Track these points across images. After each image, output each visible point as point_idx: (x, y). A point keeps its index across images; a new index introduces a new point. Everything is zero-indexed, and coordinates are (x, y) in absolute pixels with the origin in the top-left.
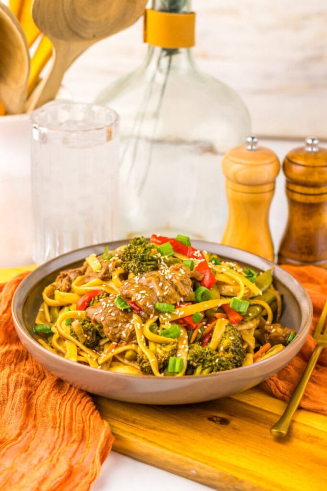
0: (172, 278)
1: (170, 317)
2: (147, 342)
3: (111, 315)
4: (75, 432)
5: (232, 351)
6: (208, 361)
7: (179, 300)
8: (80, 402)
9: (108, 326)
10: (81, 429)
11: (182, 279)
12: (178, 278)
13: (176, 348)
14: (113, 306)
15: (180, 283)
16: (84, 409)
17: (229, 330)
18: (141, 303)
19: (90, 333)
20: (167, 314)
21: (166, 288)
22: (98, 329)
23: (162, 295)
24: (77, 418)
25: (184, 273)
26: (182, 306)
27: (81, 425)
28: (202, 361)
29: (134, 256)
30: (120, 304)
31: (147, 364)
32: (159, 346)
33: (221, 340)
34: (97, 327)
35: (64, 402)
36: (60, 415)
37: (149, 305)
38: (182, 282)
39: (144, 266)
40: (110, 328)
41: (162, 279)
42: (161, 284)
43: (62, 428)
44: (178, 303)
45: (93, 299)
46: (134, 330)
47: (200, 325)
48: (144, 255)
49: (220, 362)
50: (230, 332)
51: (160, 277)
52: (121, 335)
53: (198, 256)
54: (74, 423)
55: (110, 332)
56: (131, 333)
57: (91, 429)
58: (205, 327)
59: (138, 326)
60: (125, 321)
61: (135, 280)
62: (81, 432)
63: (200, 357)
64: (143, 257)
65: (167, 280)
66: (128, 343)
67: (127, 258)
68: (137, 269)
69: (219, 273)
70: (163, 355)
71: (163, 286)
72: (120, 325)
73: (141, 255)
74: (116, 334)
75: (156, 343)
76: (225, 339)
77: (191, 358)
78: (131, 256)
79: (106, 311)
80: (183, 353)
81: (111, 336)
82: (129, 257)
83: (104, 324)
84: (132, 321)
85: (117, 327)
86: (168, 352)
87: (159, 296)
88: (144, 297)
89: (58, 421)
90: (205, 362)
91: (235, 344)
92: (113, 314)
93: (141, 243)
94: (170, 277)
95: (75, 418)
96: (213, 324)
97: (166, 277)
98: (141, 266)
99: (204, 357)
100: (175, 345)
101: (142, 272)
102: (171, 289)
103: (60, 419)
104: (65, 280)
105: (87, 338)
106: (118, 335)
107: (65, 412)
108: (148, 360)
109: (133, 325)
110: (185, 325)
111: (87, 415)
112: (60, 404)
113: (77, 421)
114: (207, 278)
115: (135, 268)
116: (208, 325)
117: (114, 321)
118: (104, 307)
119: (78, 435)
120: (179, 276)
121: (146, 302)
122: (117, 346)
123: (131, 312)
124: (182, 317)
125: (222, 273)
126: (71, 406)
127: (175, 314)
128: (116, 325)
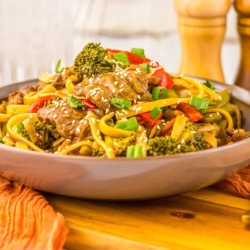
0: (128, 76)
1: (126, 112)
2: (103, 136)
3: (64, 113)
4: (26, 227)
5: (194, 144)
6: (169, 149)
7: (136, 97)
8: (31, 199)
9: (61, 123)
10: (32, 224)
11: (138, 77)
12: (134, 76)
13: (134, 140)
14: (67, 105)
15: (136, 80)
16: (35, 204)
17: (190, 126)
18: (95, 98)
19: (42, 132)
20: (123, 110)
21: (122, 86)
22: (50, 129)
23: (118, 92)
24: (28, 213)
25: (141, 72)
26: (138, 102)
27: (33, 220)
28: (162, 150)
29: (88, 59)
30: (73, 102)
31: (103, 156)
32: (115, 139)
33: (182, 134)
34: (49, 127)
35: (14, 201)
36: (9, 213)
37: (104, 99)
38: (138, 79)
39: (99, 67)
40: (63, 125)
41: (117, 78)
42: (116, 83)
43: (11, 226)
44: (135, 101)
45: (45, 103)
46: (89, 126)
47: (159, 122)
48: (98, 56)
49: (182, 148)
50: (191, 128)
51: (115, 77)
52: (75, 131)
53: (154, 65)
54: (25, 218)
55: (64, 129)
56: (86, 129)
57: (43, 223)
58: (164, 124)
59: (93, 120)
60: (79, 118)
61: (89, 82)
62: (32, 226)
63: (160, 146)
64: (97, 58)
65: (122, 79)
66: (82, 139)
67: (81, 62)
68: (91, 71)
69: (176, 78)
70: (120, 146)
71: (118, 84)
72: (74, 121)
73: (95, 56)
74: (70, 130)
75: (113, 137)
76: (186, 133)
77: (151, 148)
78: (84, 59)
79: (59, 109)
80: (142, 144)
81: (64, 133)
82: (82, 61)
83: (56, 121)
84: (86, 117)
85: (71, 124)
86: (126, 144)
87: (115, 93)
88: (98, 92)
89: (8, 219)
90: (166, 151)
91: (196, 138)
92: (66, 112)
93: (94, 47)
94: (126, 75)
95: (26, 213)
96: (172, 121)
97: (122, 77)
98: (95, 67)
99: (164, 145)
100: (133, 137)
101: (96, 73)
102: (127, 86)
103: (10, 217)
104: (17, 96)
105: (39, 137)
106: (71, 132)
107: (15, 209)
108: (104, 152)
109: (88, 121)
110: (143, 122)
111: (38, 209)
112: (10, 203)
113: (28, 216)
114: (164, 80)
115: (88, 71)
116: (168, 122)
117: (67, 118)
118: (57, 106)
119: (29, 229)
120: (135, 74)
121: (101, 97)
122: (71, 144)
123: (85, 110)
124: (140, 113)
125: (179, 78)
126: (22, 203)
127: (132, 110)
128: (69, 122)
